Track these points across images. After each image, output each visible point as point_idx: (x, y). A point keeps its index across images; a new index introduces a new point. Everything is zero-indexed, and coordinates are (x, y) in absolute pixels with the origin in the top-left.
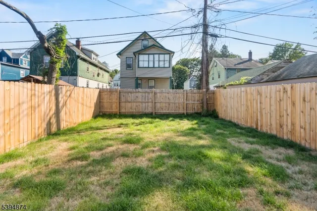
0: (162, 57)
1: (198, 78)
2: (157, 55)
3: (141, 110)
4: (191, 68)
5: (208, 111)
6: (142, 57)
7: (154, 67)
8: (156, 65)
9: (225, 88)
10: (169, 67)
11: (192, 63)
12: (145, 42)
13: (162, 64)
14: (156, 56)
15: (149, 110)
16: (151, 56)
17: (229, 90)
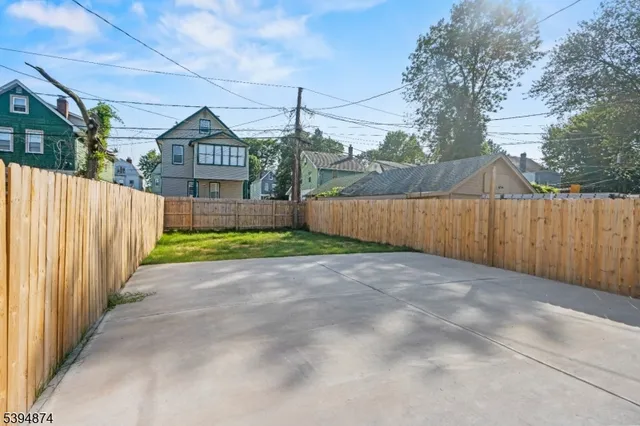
0: (234, 150)
1: (277, 178)
2: (228, 148)
3: (221, 225)
4: (262, 157)
5: (298, 224)
6: (202, 148)
7: (222, 165)
8: (226, 162)
9: (317, 199)
10: (245, 166)
11: (264, 148)
12: (206, 125)
13: (234, 161)
14: (226, 149)
15: (231, 225)
16: (218, 148)
17: (320, 203)
